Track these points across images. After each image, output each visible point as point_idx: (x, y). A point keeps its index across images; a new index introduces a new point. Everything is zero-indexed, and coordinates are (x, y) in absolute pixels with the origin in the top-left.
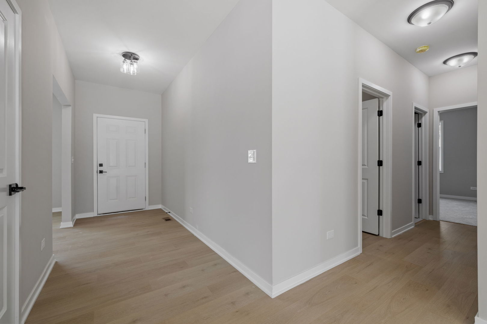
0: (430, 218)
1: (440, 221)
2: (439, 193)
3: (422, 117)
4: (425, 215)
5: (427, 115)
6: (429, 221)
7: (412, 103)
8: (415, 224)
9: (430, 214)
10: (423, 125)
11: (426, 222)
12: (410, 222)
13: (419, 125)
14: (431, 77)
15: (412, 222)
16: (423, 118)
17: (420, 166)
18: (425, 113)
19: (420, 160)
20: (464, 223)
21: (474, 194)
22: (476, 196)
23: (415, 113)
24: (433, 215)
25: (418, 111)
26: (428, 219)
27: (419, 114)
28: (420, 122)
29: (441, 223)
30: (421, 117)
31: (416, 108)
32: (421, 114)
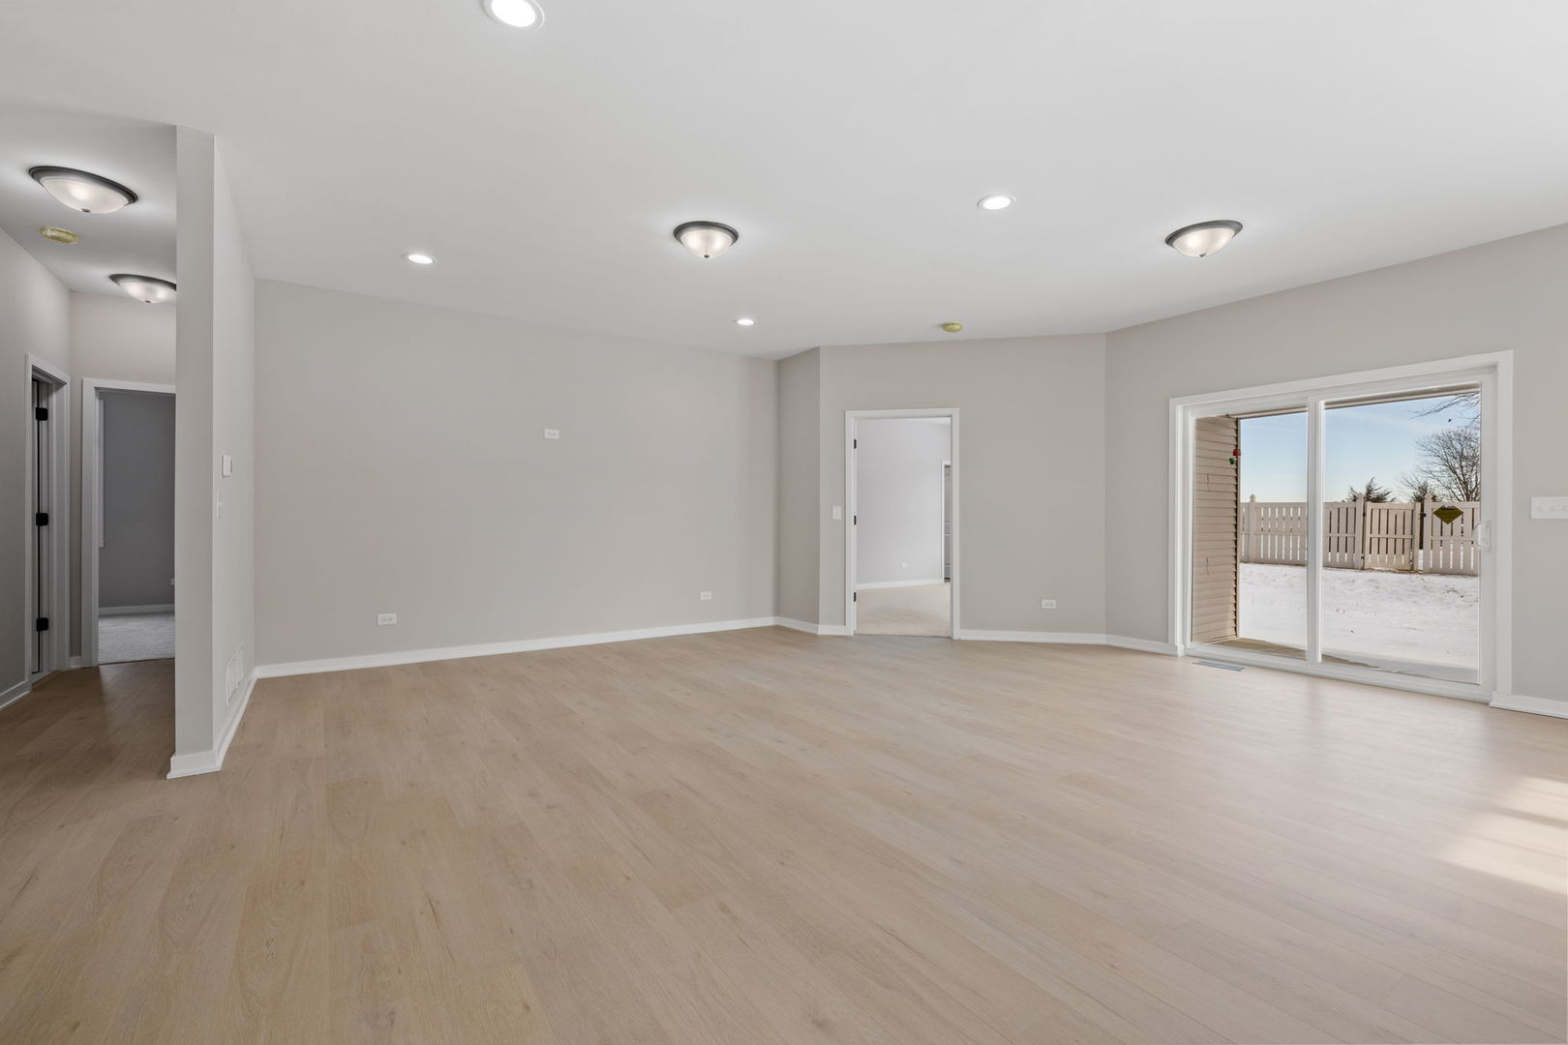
0: (74, 664)
1: (101, 667)
2: (97, 605)
3: (52, 392)
4: (59, 656)
5: (66, 389)
6: (70, 673)
7: (26, 356)
8: (33, 685)
9: (71, 655)
10: (53, 414)
11: (61, 677)
12: (19, 682)
13: (42, 414)
14: (75, 294)
15: (24, 680)
16: (54, 398)
17: (44, 528)
18: (60, 384)
19: (44, 510)
20: (155, 657)
21: (168, 597)
22: (171, 600)
23: (33, 380)
24: (80, 654)
25: (40, 376)
26: (66, 668)
27: (43, 385)
28: (44, 406)
29: (102, 668)
30: (48, 395)
31: (35, 369)
32: (48, 384)
